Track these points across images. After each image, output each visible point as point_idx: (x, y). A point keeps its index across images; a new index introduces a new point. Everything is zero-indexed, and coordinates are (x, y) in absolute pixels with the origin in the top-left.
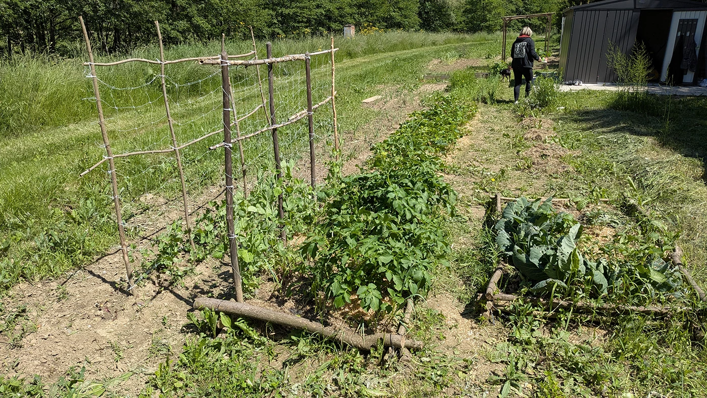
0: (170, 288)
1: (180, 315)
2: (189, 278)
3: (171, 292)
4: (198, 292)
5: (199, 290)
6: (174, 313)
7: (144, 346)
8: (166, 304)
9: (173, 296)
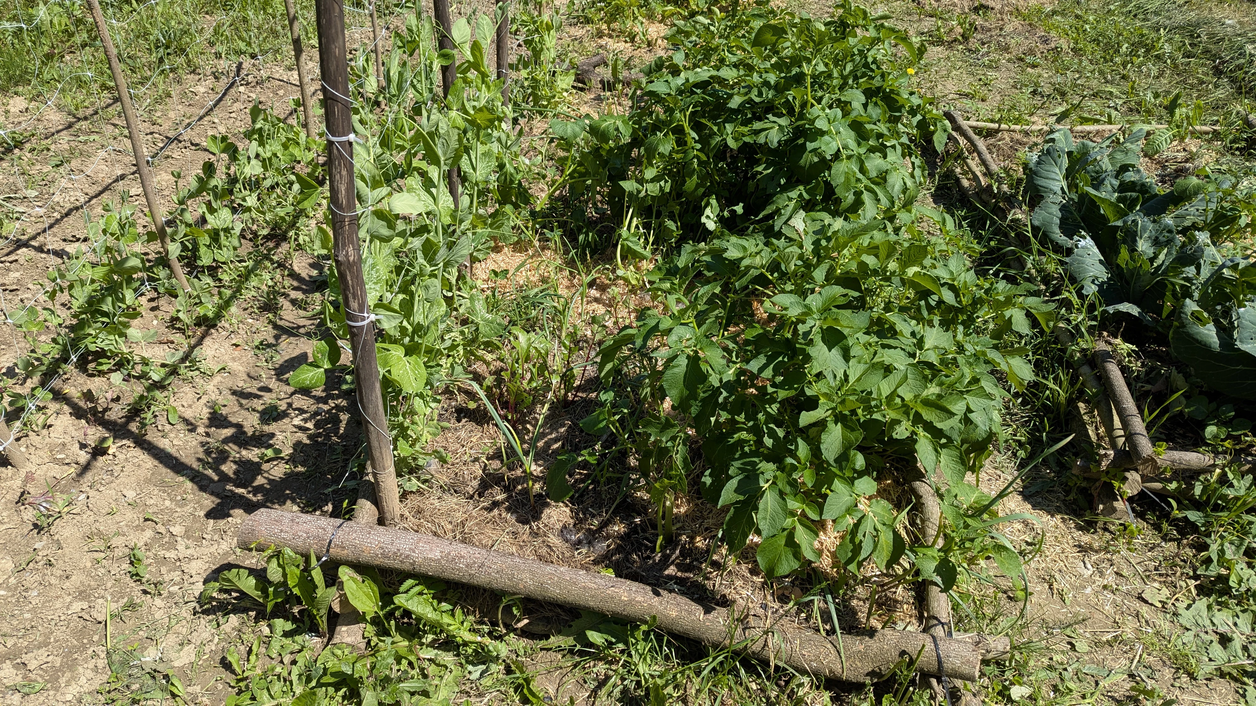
0: (134, 427)
1: (187, 535)
2: (187, 388)
3: (142, 443)
4: (226, 441)
5: (228, 432)
6: (162, 529)
7: (83, 680)
8: (131, 495)
9: (148, 462)
